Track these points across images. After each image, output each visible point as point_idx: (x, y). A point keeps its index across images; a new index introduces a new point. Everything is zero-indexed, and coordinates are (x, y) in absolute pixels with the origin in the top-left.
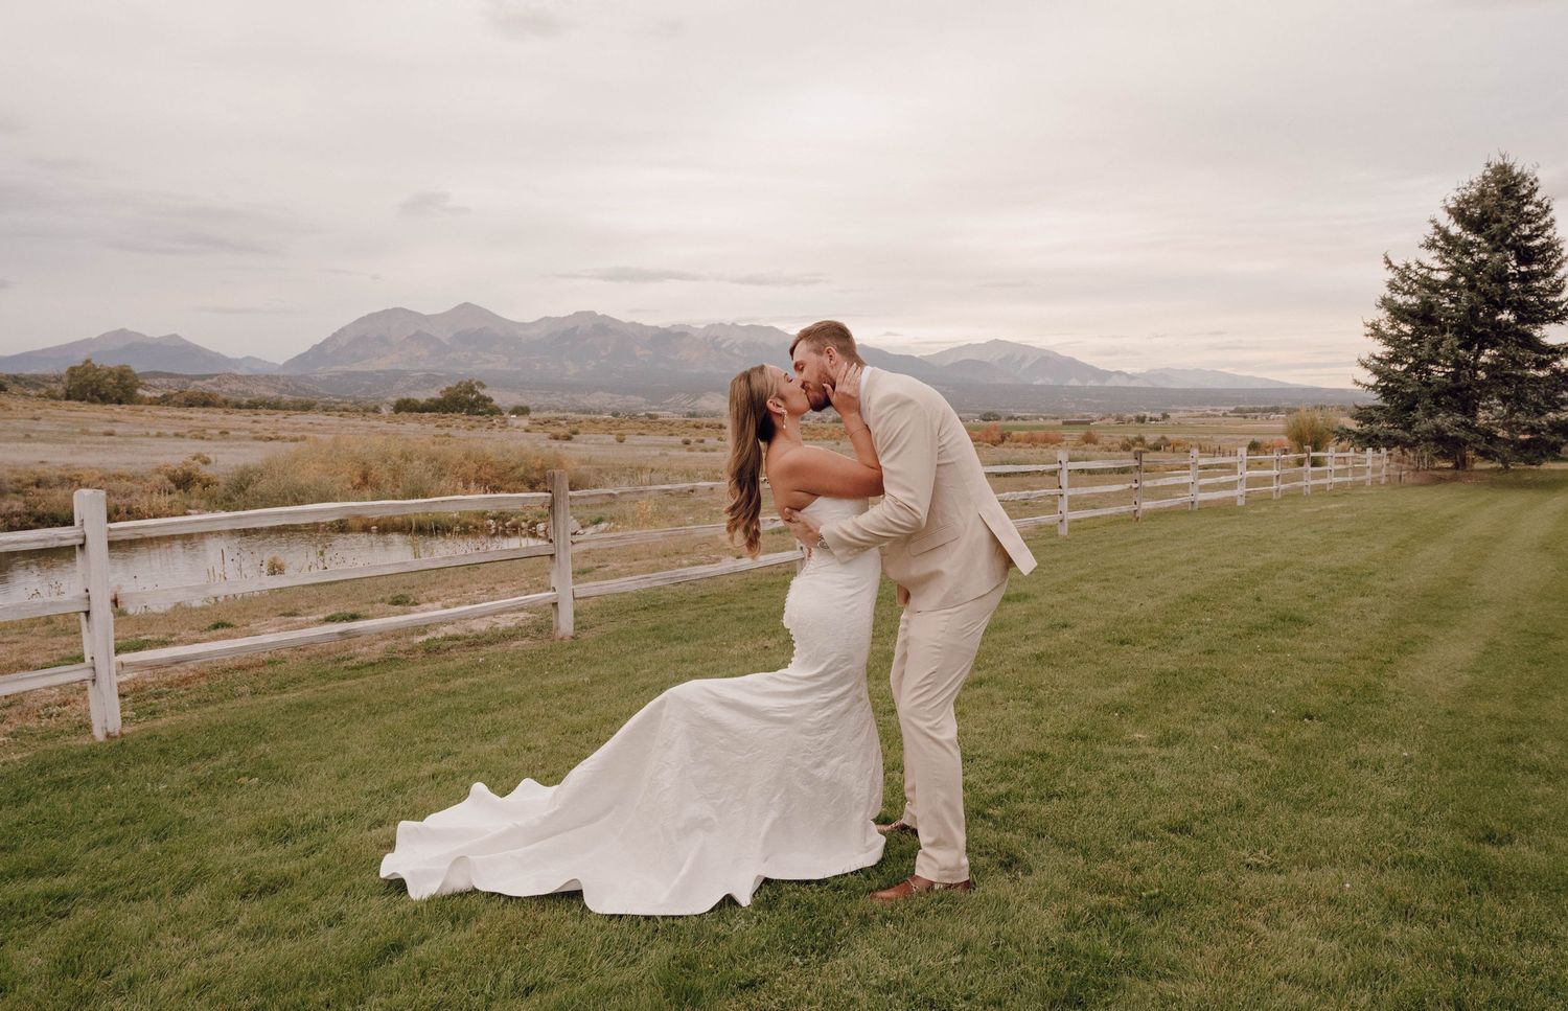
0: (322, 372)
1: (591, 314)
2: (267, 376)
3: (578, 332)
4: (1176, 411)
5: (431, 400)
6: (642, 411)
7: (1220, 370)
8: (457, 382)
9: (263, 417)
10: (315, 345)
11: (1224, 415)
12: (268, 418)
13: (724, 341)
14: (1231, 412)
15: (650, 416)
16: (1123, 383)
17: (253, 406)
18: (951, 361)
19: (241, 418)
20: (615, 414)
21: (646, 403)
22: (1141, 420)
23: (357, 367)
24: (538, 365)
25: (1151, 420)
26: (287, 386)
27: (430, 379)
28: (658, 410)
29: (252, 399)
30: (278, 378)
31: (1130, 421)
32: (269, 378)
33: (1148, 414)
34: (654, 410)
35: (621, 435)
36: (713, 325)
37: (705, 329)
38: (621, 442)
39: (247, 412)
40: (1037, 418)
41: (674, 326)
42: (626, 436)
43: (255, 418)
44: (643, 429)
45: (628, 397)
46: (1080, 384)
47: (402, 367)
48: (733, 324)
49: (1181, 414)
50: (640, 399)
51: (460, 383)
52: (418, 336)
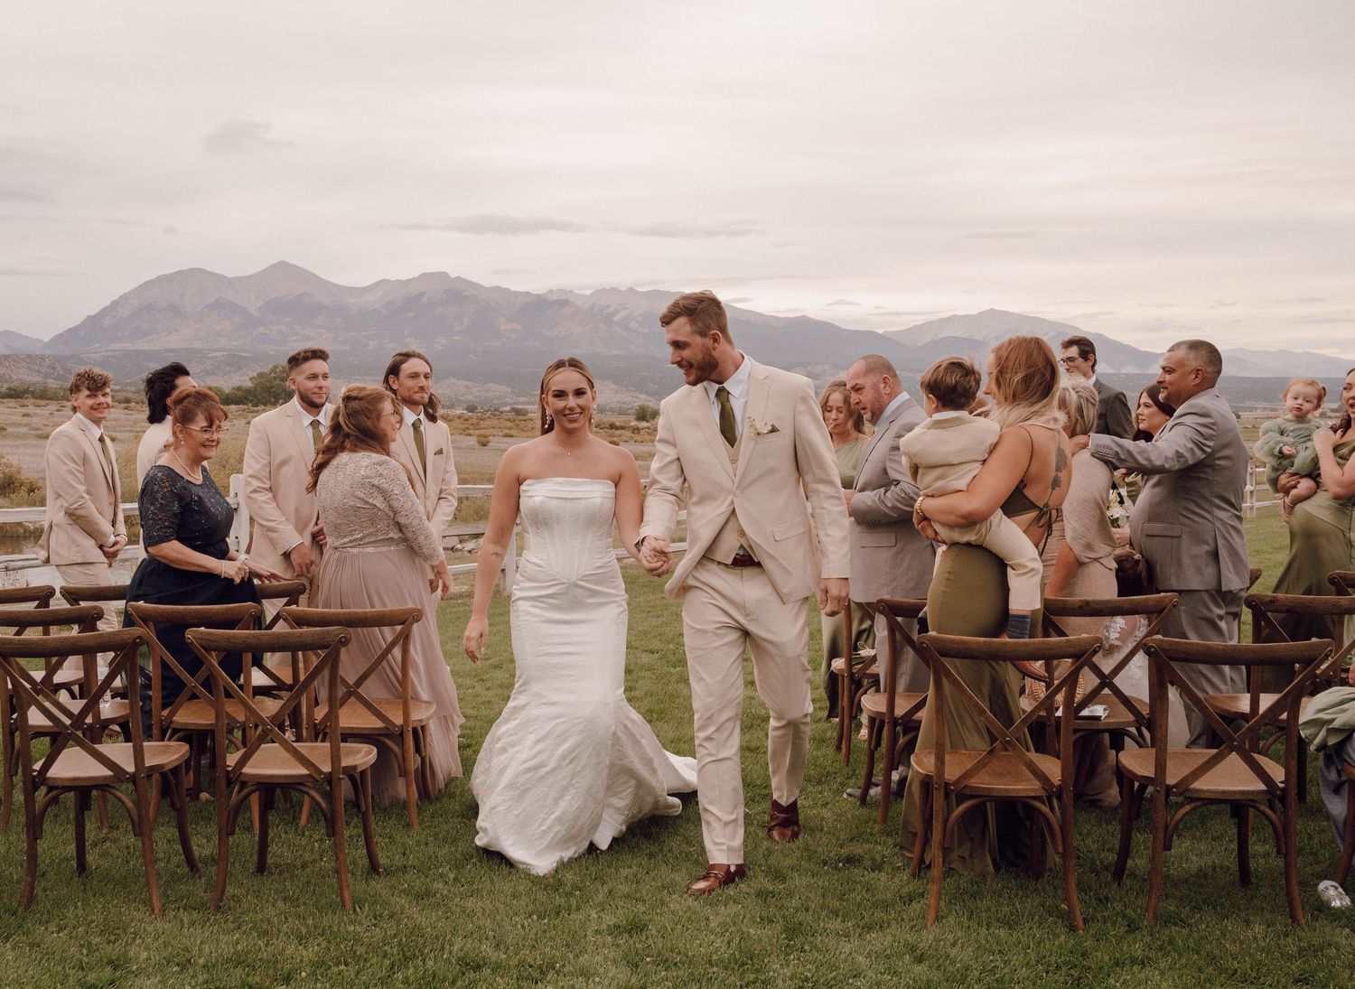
0: (98, 351)
1: (442, 276)
2: (29, 356)
3: (424, 300)
4: (1251, 409)
5: (239, 389)
6: (506, 404)
7: (1315, 351)
8: (271, 366)
9: (31, 410)
10: (89, 316)
12: (38, 411)
13: (616, 312)
14: (1333, 411)
15: (518, 412)
17: (16, 394)
18: (928, 339)
19: (8, 410)
20: (471, 409)
21: (513, 393)
23: (141, 345)
24: (371, 342)
26: (54, 369)
27: (234, 362)
28: (529, 403)
29: (12, 385)
30: (43, 358)
32: (31, 358)
34: (524, 403)
35: (485, 436)
36: (604, 290)
37: (592, 295)
38: (484, 445)
39: (12, 403)
41: (551, 291)
42: (490, 438)
43: (25, 410)
44: (510, 428)
45: (489, 385)
46: (1111, 371)
47: (197, 345)
48: (631, 290)
49: (1259, 413)
50: (505, 389)
51: (275, 367)
52: (219, 305)
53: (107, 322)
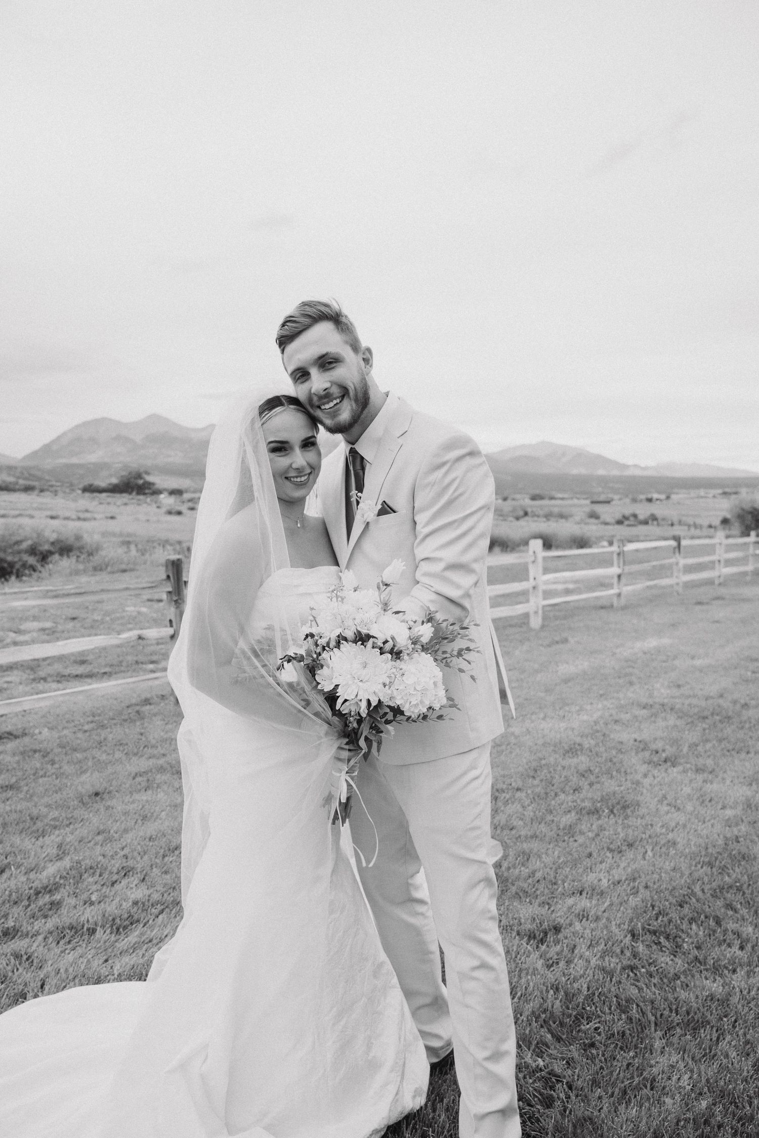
0: (49, 463)
2: (9, 467)
4: (677, 493)
5: (110, 484)
7: (711, 463)
8: (129, 471)
10: (45, 445)
11: (714, 497)
16: (638, 472)
18: (509, 456)
22: (650, 500)
23: (75, 460)
25: (657, 500)
26: (23, 473)
30: (16, 468)
31: (641, 501)
33: (655, 496)
40: (572, 498)
46: (606, 474)
47: (106, 460)
51: (132, 472)
52: (118, 438)
53: (55, 447)
